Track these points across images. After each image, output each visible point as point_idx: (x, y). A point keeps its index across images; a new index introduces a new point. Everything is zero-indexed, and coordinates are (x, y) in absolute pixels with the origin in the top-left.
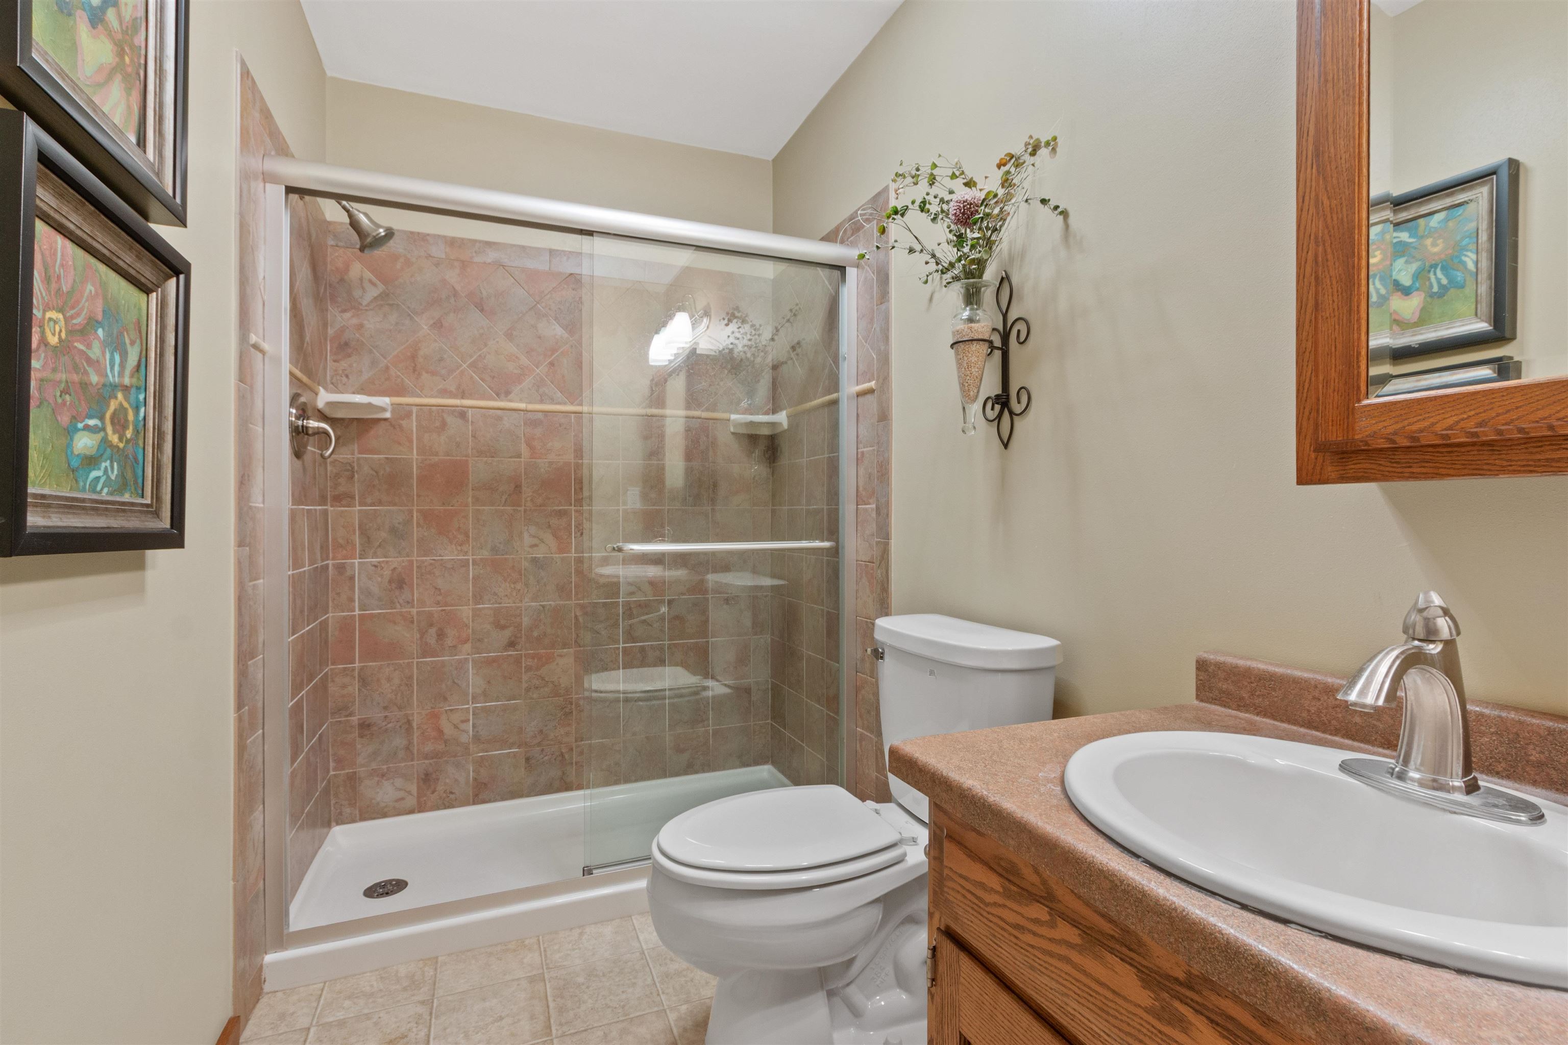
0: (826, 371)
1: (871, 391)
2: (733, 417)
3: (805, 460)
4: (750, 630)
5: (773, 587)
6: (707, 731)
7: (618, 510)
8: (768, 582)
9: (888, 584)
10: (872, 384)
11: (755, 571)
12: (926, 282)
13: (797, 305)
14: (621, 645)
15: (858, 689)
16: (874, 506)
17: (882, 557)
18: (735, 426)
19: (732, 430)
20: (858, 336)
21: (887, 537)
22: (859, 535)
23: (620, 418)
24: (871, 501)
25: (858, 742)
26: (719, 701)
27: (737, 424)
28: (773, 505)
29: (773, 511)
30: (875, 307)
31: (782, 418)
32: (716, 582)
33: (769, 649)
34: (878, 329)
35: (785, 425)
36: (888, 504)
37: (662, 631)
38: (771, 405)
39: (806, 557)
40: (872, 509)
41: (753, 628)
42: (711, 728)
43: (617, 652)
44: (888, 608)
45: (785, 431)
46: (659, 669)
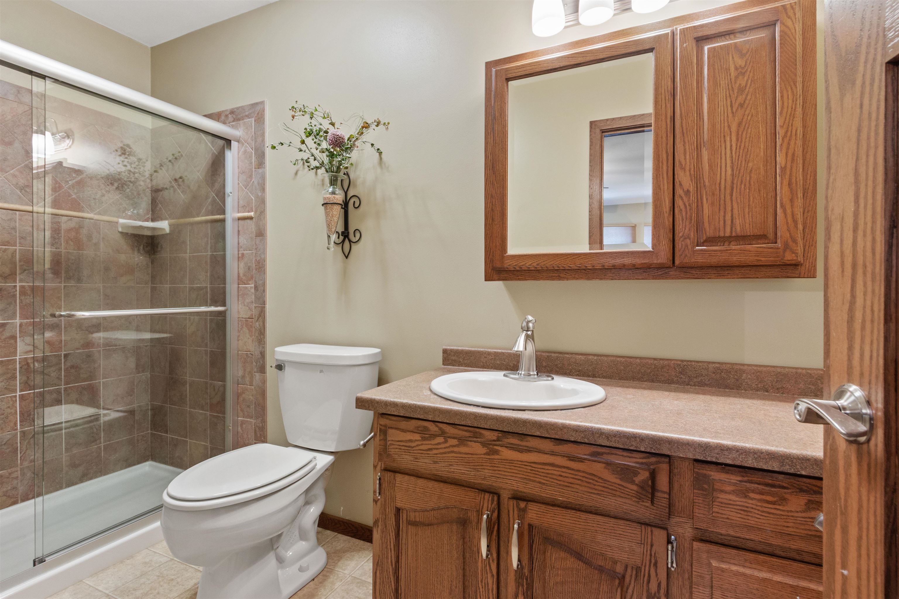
0: (210, 200)
1: (251, 218)
2: (121, 221)
3: (188, 255)
4: (134, 370)
5: (152, 340)
6: (100, 448)
7: (15, 286)
8: (147, 336)
9: (264, 330)
10: (252, 214)
11: (138, 329)
12: (295, 164)
13: (179, 152)
14: (18, 393)
15: (238, 395)
16: (253, 285)
17: (260, 315)
18: (122, 228)
19: (120, 230)
20: (239, 184)
21: (264, 303)
22: (240, 303)
23: (17, 212)
24: (250, 282)
25: (239, 426)
26: (111, 425)
27: (124, 226)
28: (152, 283)
29: (153, 289)
30: (254, 170)
31: (164, 225)
32: (107, 338)
33: (149, 382)
34: (256, 183)
35: (168, 230)
36: (264, 284)
37: (59, 379)
38: (150, 215)
39: (190, 318)
40: (251, 287)
41: (137, 369)
42: (102, 445)
43: (14, 399)
44: (264, 344)
45: (167, 234)
46: (56, 408)
